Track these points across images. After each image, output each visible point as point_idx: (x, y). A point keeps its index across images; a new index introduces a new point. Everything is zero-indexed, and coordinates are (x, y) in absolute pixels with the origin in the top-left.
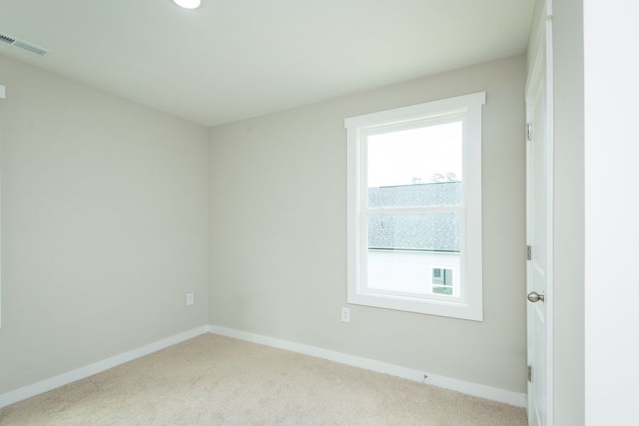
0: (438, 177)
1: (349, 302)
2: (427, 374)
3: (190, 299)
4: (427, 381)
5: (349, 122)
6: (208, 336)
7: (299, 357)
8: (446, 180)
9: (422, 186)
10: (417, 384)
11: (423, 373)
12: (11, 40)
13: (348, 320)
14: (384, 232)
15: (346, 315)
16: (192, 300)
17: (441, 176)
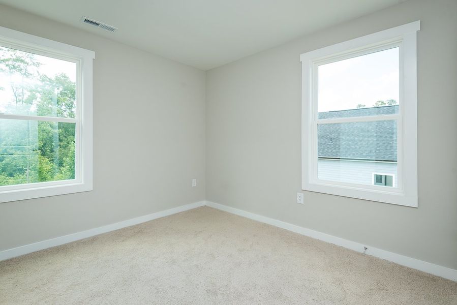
0: (380, 103)
1: (302, 189)
2: (366, 247)
3: (194, 183)
4: (367, 252)
5: (303, 57)
6: (205, 207)
8: (387, 105)
9: (366, 110)
10: (358, 254)
11: (363, 246)
12: (98, 24)
13: (302, 202)
14: (332, 146)
15: (301, 198)
16: (195, 183)
17: (383, 103)
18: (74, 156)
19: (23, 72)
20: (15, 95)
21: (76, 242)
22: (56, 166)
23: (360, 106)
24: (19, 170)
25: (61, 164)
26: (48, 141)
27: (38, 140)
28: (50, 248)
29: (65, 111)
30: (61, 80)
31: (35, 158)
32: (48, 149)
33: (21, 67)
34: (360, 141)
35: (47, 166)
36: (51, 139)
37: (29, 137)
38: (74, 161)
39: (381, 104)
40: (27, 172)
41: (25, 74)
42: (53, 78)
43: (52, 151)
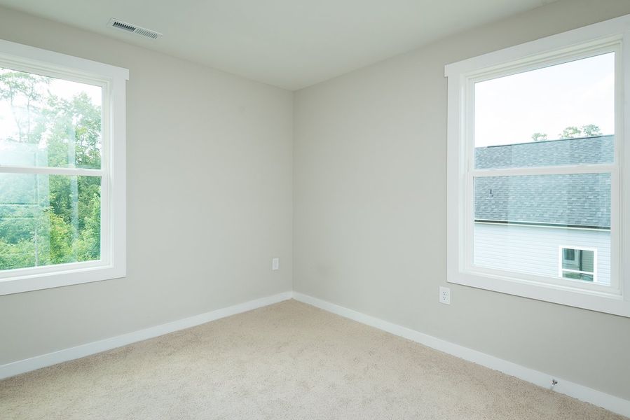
0: (571, 131)
1: (449, 281)
2: (556, 379)
4: (557, 388)
5: (450, 70)
6: (292, 302)
7: (388, 337)
8: (583, 135)
9: (548, 144)
10: (541, 390)
11: (552, 378)
12: (133, 29)
13: (448, 301)
14: (494, 202)
15: (445, 296)
16: (277, 265)
17: (576, 131)
18: (98, 215)
19: (29, 92)
20: (19, 126)
21: (102, 353)
22: (74, 229)
23: (537, 135)
24: (24, 233)
25: (82, 225)
26: (63, 191)
27: (49, 192)
28: (66, 362)
29: (86, 148)
30: (81, 104)
31: (45, 218)
32: (64, 203)
33: (26, 85)
34: (540, 194)
35: (62, 228)
36: (67, 190)
37: (36, 187)
38: (99, 222)
39: (574, 133)
40: (35, 237)
41: (31, 95)
42: (70, 100)
43: (69, 207)
